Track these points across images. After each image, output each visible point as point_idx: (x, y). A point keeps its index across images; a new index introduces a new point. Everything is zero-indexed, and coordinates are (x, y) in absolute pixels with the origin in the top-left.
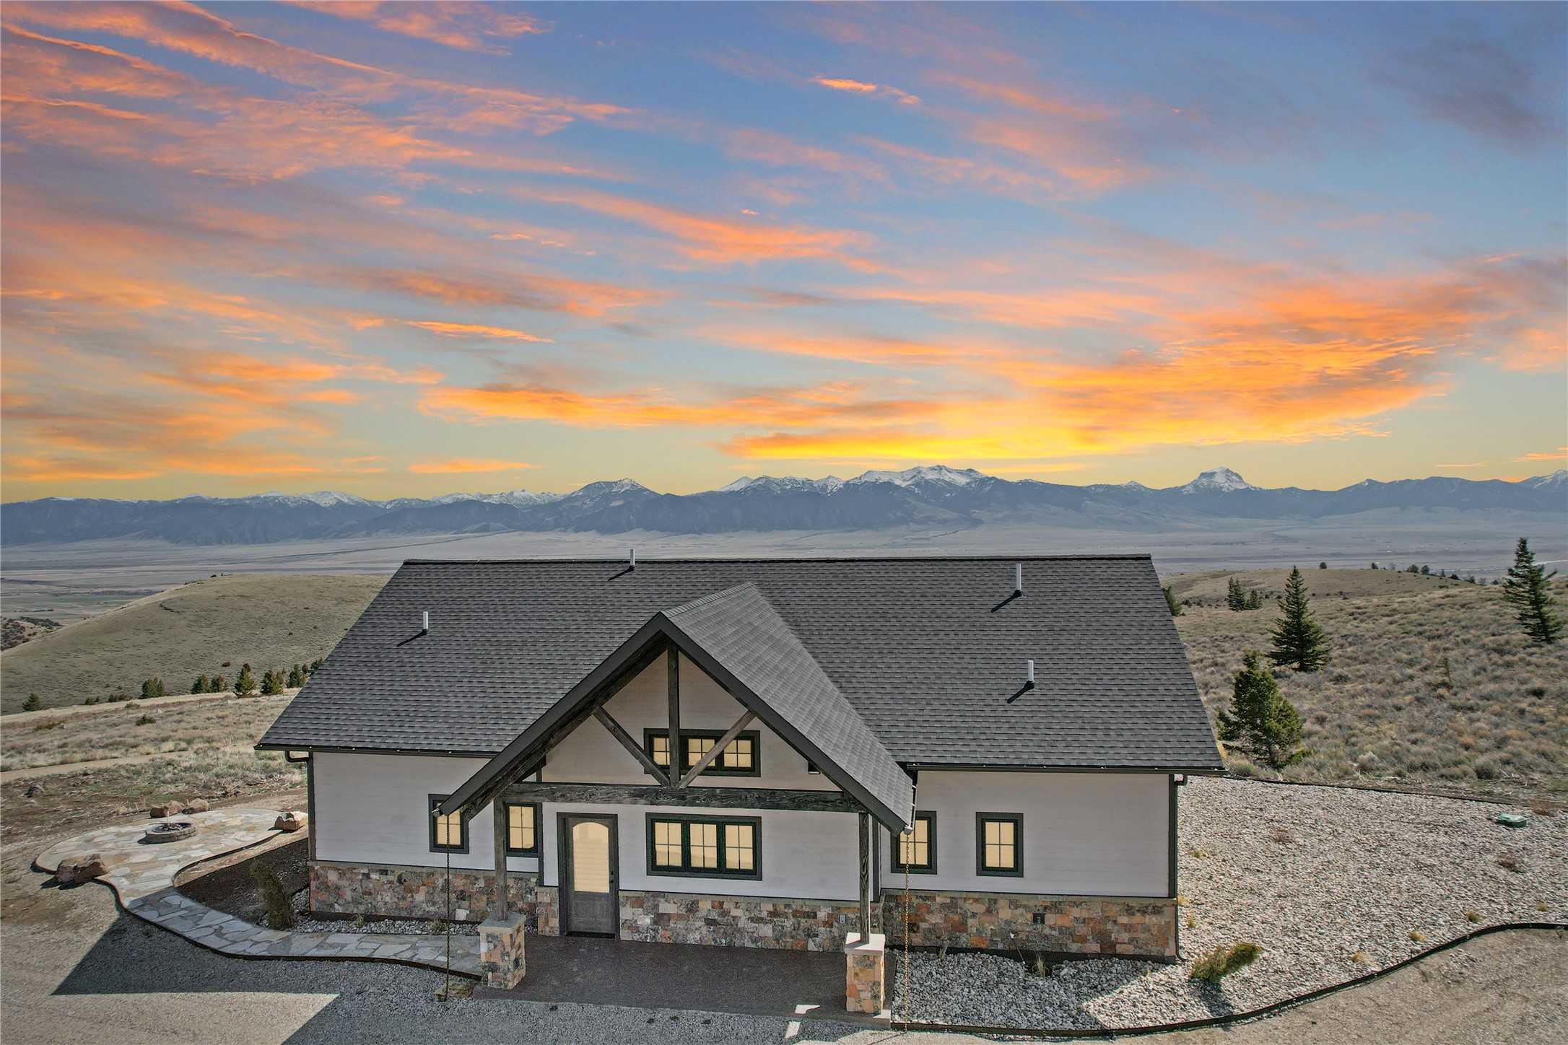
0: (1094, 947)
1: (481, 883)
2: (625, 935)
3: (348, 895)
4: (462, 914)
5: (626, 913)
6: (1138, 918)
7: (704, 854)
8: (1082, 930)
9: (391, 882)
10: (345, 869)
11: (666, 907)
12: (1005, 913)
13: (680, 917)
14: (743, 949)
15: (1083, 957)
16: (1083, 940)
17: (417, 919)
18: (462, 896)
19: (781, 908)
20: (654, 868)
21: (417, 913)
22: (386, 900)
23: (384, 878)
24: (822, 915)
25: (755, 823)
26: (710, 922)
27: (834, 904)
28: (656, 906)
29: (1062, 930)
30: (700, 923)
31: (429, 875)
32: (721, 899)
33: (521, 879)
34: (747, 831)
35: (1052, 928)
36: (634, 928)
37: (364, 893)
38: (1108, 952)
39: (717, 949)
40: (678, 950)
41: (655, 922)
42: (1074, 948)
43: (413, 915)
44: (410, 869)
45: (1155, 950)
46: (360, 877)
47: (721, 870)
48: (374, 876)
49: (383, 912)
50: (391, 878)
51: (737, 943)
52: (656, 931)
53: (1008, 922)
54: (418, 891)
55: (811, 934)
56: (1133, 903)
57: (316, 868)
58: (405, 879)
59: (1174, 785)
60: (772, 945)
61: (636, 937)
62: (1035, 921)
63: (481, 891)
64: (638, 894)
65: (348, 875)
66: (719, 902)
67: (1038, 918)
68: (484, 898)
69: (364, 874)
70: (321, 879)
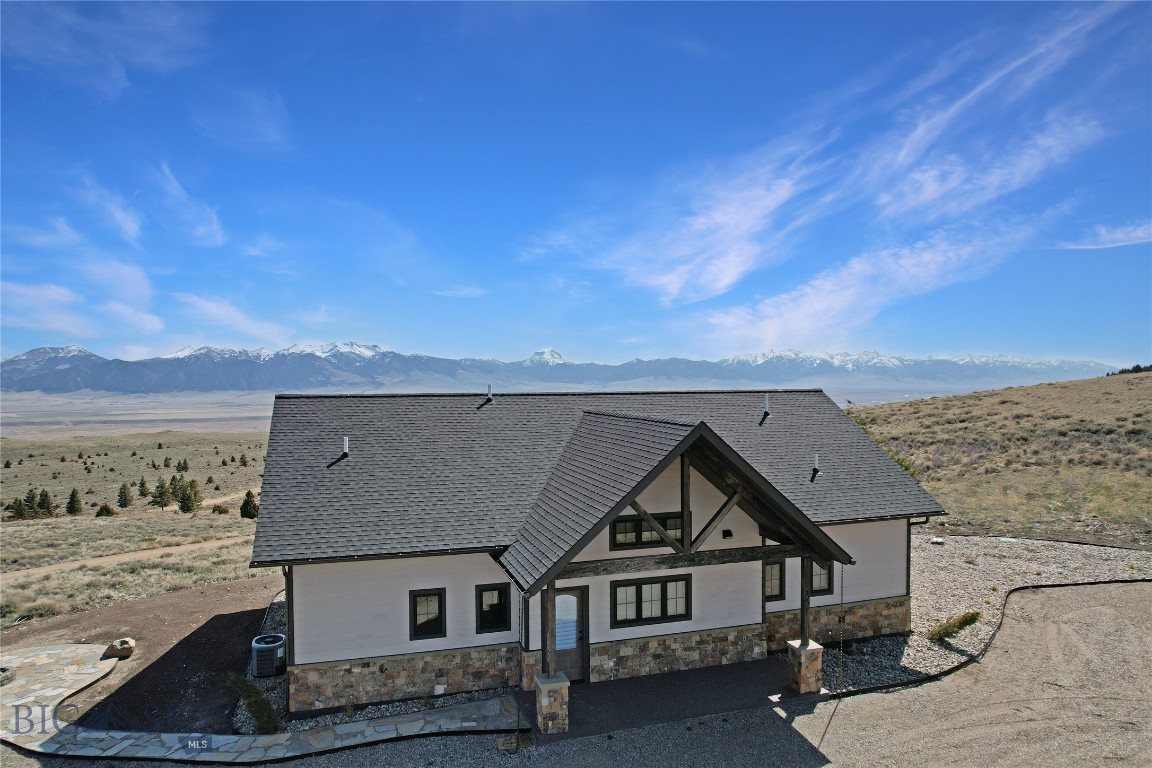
0: (870, 633)
1: (458, 660)
2: (594, 678)
3: (329, 691)
4: (440, 690)
5: (594, 661)
6: (892, 611)
7: (651, 609)
8: (865, 623)
9: (374, 673)
10: (321, 668)
11: (625, 651)
12: (824, 619)
13: (634, 656)
14: (679, 671)
15: (865, 640)
16: (864, 629)
17: (398, 701)
18: (441, 673)
19: (705, 638)
20: (616, 623)
21: (399, 695)
22: (366, 690)
23: (366, 670)
24: (731, 638)
25: (687, 579)
26: (656, 657)
27: (740, 628)
28: (618, 651)
29: (854, 625)
30: (649, 659)
31: (409, 661)
32: (663, 638)
33: (493, 650)
34: (681, 585)
35: (849, 624)
36: (601, 671)
37: (347, 687)
38: (878, 635)
39: (663, 675)
40: (636, 681)
41: (617, 664)
42: (860, 635)
43: (395, 698)
44: (393, 658)
45: (900, 629)
46: (342, 673)
47: (664, 618)
48: (356, 670)
49: (364, 700)
50: (372, 669)
51: (676, 667)
52: (617, 670)
53: (826, 625)
54: (398, 676)
55: (724, 653)
56: (890, 601)
57: (296, 672)
58: (385, 668)
59: (910, 525)
60: (698, 665)
61: (603, 678)
62: (840, 621)
63: (458, 667)
64: (605, 645)
65: (329, 674)
66: (662, 640)
67: (841, 619)
68: (461, 672)
69: (346, 670)
70: (301, 682)
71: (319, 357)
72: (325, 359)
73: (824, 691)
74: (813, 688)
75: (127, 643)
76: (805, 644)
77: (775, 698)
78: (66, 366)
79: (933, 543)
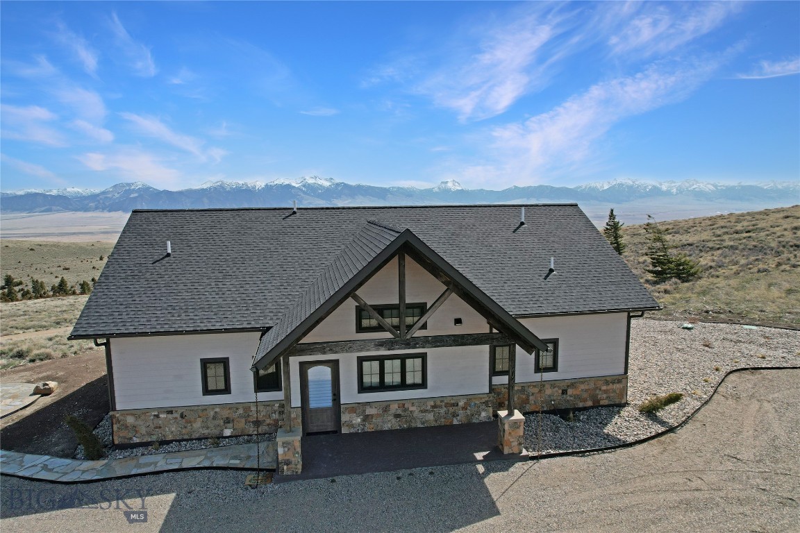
0: (590, 403)
1: (241, 411)
2: (344, 430)
3: (143, 430)
4: (227, 432)
5: (345, 418)
6: (611, 386)
7: (392, 377)
8: (585, 395)
9: (176, 418)
10: (137, 413)
11: (369, 411)
12: (548, 391)
13: (378, 415)
14: (417, 429)
15: (585, 409)
16: (585, 400)
17: (196, 439)
18: (227, 421)
19: (438, 403)
20: (363, 388)
21: (196, 435)
22: (171, 431)
23: (170, 416)
24: (461, 404)
25: (423, 357)
26: (397, 416)
27: (469, 397)
28: (364, 411)
29: (578, 397)
30: (391, 418)
31: (203, 410)
32: (403, 402)
33: (267, 406)
34: (418, 361)
35: (571, 396)
36: (351, 425)
37: (156, 428)
38: (597, 406)
39: (402, 431)
40: (379, 434)
41: (364, 420)
42: (581, 405)
43: (193, 437)
44: (190, 408)
45: (617, 401)
46: (152, 417)
47: (403, 386)
48: (162, 416)
49: (170, 437)
50: (175, 415)
51: (413, 425)
52: (364, 425)
53: (549, 396)
54: (195, 422)
55: (455, 415)
56: (608, 379)
57: (117, 415)
58: (184, 415)
59: (629, 318)
60: (433, 424)
61: (352, 431)
62: (563, 393)
63: (240, 416)
64: (354, 405)
65: (143, 417)
66: (402, 403)
67: (564, 392)
68: (243, 420)
69: (155, 415)
70: (121, 423)
71: (294, 187)
72: (298, 188)
73: (524, 453)
74: (516, 450)
75: (47, 385)
76: (511, 414)
77: (479, 456)
78: (136, 195)
79: (684, 328)
